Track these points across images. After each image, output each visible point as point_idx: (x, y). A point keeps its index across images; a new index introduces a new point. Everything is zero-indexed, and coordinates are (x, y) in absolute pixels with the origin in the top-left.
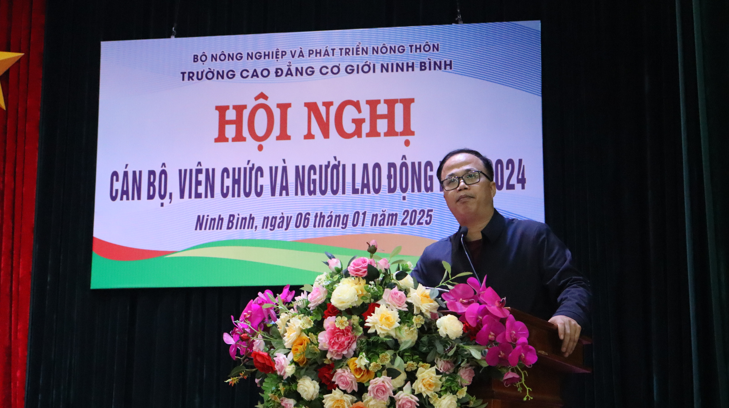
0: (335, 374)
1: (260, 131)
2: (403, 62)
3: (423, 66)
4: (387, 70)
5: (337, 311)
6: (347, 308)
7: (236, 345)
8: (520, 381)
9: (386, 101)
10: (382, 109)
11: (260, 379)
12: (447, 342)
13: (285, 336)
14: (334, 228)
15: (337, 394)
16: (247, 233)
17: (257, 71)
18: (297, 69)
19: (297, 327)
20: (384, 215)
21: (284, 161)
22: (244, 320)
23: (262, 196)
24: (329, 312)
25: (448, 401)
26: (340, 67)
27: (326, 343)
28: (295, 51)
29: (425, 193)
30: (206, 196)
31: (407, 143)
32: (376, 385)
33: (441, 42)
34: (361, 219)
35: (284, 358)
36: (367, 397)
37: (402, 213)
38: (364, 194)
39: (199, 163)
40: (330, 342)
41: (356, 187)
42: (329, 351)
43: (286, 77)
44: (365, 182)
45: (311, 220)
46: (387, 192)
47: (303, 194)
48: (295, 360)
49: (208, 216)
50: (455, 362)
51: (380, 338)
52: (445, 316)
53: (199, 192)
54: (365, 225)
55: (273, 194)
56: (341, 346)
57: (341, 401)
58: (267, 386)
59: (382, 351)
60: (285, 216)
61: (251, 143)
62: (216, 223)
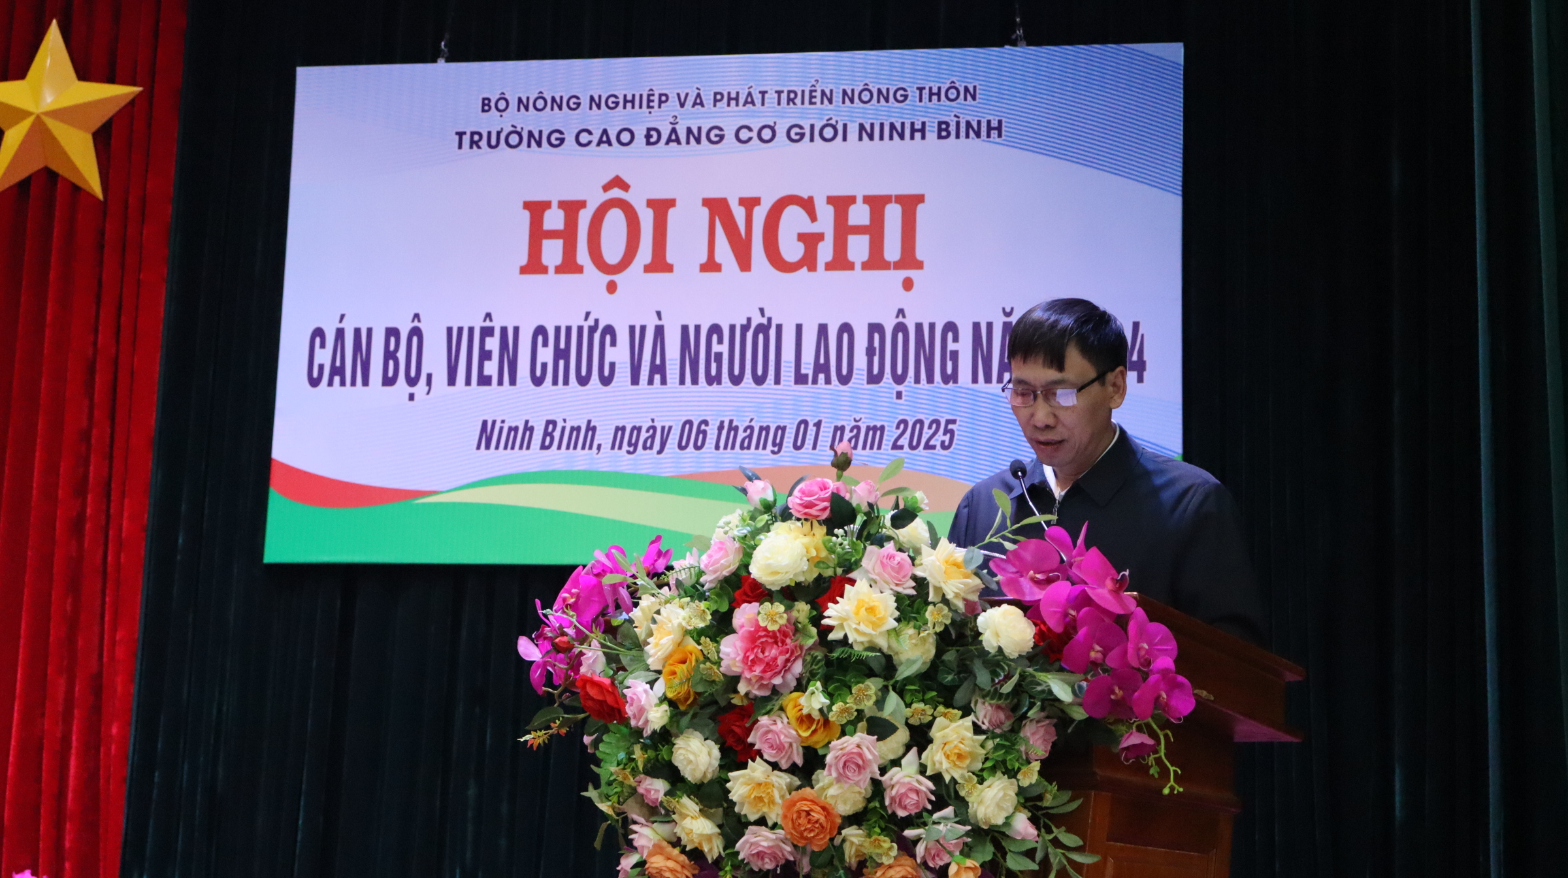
0: (756, 726)
1: (613, 251)
2: (903, 120)
3: (943, 131)
4: (871, 137)
5: (763, 591)
6: (784, 586)
7: (545, 664)
8: (1156, 752)
9: (867, 200)
10: (859, 215)
11: (594, 736)
12: (998, 664)
14: (757, 451)
15: (757, 769)
16: (581, 458)
17: (610, 132)
18: (689, 131)
19: (676, 625)
20: (858, 428)
21: (659, 314)
22: (562, 608)
23: (613, 384)
24: (745, 594)
25: (999, 790)
26: (776, 128)
27: (737, 659)
28: (687, 95)
29: (943, 385)
30: (500, 383)
31: (908, 284)
32: (844, 752)
33: (981, 83)
34: (811, 435)
35: (645, 691)
36: (822, 778)
37: (895, 425)
38: (818, 386)
39: (488, 316)
40: (746, 658)
41: (803, 371)
42: (743, 676)
43: (667, 146)
44: (822, 361)
45: (711, 434)
46: (865, 382)
47: (695, 381)
48: (670, 695)
49: (503, 422)
50: (1015, 709)
51: (855, 651)
52: (997, 608)
53: (486, 372)
54: (818, 447)
55: (635, 380)
56: (770, 666)
57: (766, 785)
58: (607, 751)
59: (858, 680)
60: (659, 426)
61: (593, 277)
62: (519, 436)
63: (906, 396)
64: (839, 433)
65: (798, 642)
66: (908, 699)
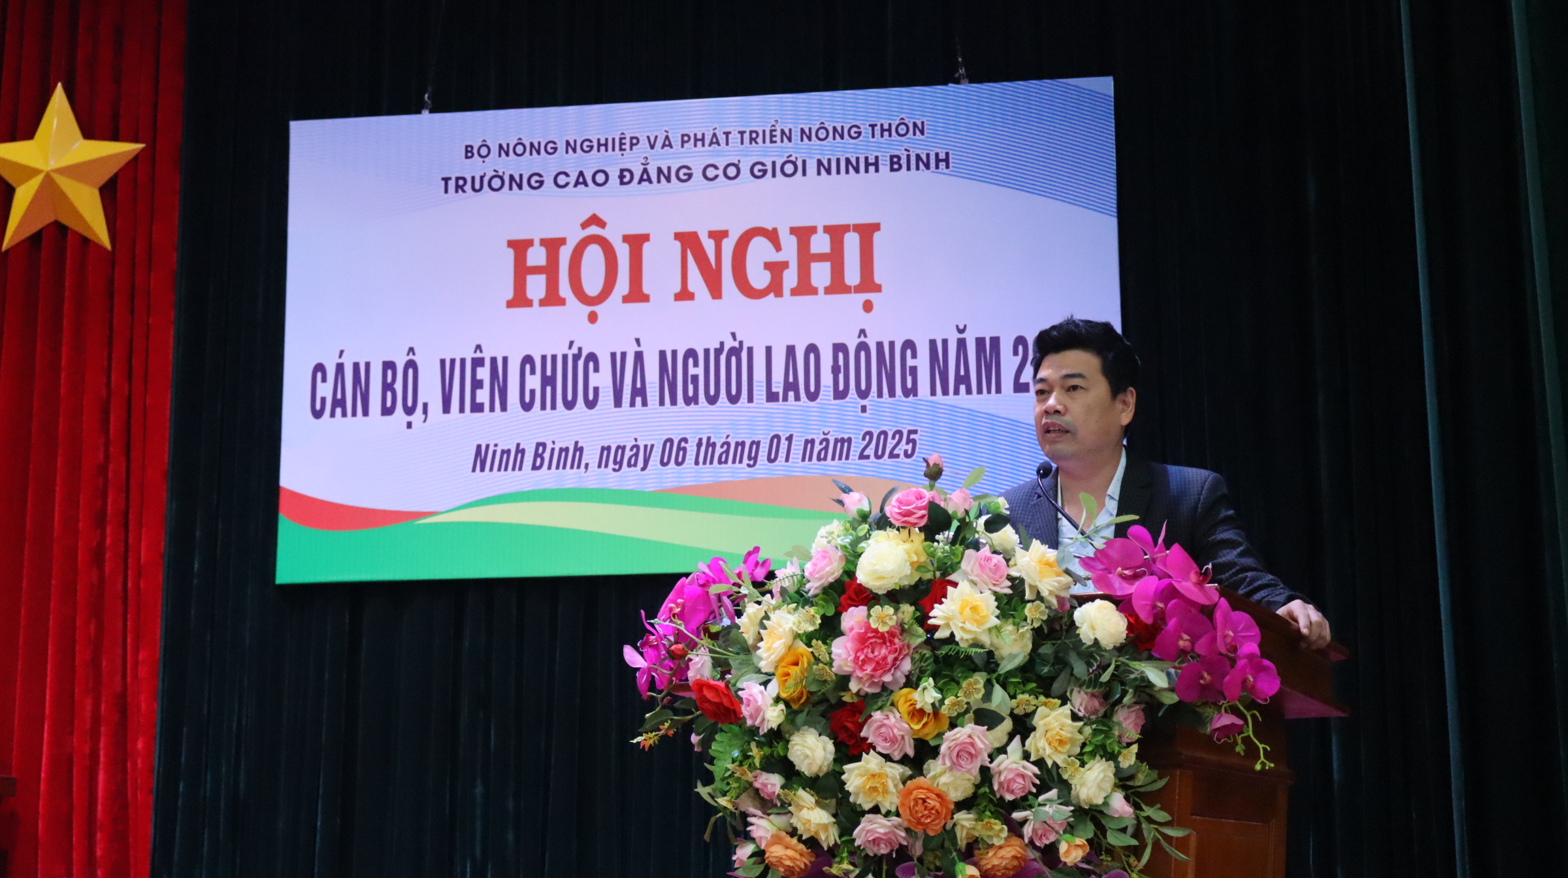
0: (869, 721)
1: (592, 286)
2: (858, 155)
3: (895, 164)
4: (829, 172)
5: (868, 595)
6: (890, 589)
7: (649, 669)
8: (1245, 731)
9: (828, 229)
10: (820, 243)
11: (701, 736)
12: (1091, 656)
13: (759, 648)
14: (734, 465)
15: (871, 761)
16: (570, 477)
17: (586, 174)
18: (660, 170)
19: (787, 629)
20: (827, 440)
21: (638, 341)
22: (670, 617)
23: (597, 407)
24: (850, 598)
25: (1100, 772)
26: (740, 166)
27: (849, 659)
28: (656, 137)
29: (904, 399)
30: (492, 409)
31: (868, 306)
32: (958, 742)
33: (929, 119)
34: (783, 448)
35: (761, 692)
36: (934, 767)
37: (861, 437)
38: (789, 403)
39: (479, 348)
40: (857, 658)
41: (774, 390)
42: (855, 675)
43: (639, 185)
44: (791, 380)
45: (691, 451)
46: (832, 398)
47: (674, 402)
48: (784, 695)
49: (496, 445)
50: (1106, 696)
51: (960, 648)
52: (1090, 603)
53: (479, 400)
54: (791, 460)
55: (618, 403)
56: (880, 666)
57: (879, 776)
58: (721, 750)
59: (967, 674)
60: (641, 444)
61: (575, 309)
62: (512, 458)
63: (870, 409)
64: (809, 446)
65: (906, 641)
66: (1011, 690)
